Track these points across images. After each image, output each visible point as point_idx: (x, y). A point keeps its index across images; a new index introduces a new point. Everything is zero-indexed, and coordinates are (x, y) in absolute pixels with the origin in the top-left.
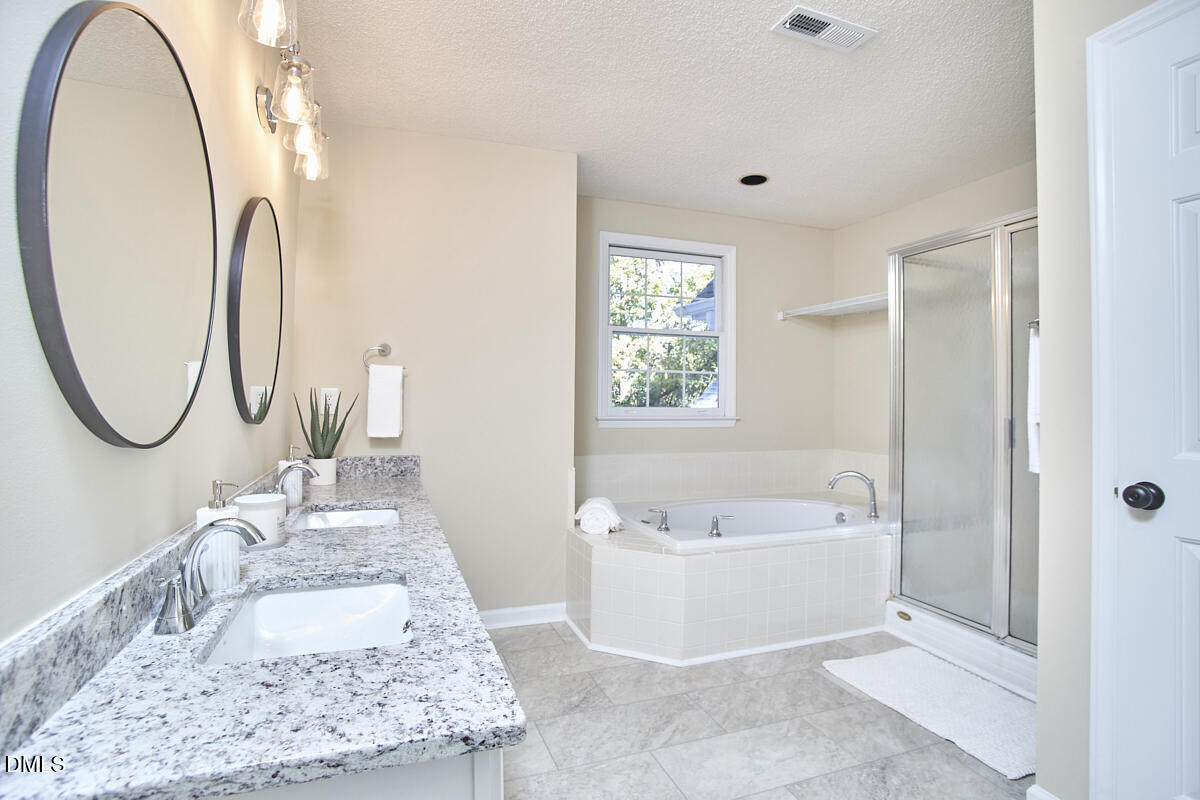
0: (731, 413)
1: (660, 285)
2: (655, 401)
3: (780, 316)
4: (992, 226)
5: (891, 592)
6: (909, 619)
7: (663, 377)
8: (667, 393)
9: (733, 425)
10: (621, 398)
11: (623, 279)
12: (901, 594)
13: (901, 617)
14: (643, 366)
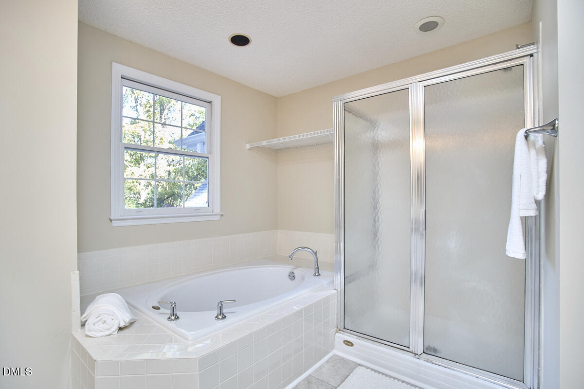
0: (217, 210)
1: (163, 138)
2: (161, 202)
3: (248, 146)
4: (409, 82)
5: (337, 327)
6: (352, 345)
7: (166, 189)
8: (167, 198)
9: (219, 218)
10: (142, 201)
11: (142, 133)
12: (345, 328)
13: (346, 344)
14: (153, 183)
